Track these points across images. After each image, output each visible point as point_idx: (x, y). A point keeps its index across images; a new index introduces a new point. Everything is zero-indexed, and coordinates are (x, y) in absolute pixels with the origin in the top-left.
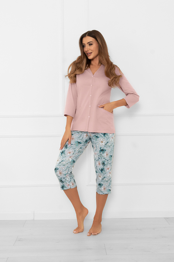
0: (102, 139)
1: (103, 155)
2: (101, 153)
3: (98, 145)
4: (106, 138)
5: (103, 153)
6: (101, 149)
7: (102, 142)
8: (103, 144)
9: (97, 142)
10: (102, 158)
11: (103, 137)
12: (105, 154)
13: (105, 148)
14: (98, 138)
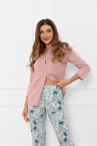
0: (58, 114)
1: (62, 127)
2: (61, 125)
3: (56, 120)
4: (61, 112)
5: (62, 125)
6: (60, 122)
7: (59, 116)
8: (61, 117)
9: (55, 117)
10: (62, 130)
11: (59, 111)
12: (64, 125)
13: (63, 120)
14: (55, 113)
